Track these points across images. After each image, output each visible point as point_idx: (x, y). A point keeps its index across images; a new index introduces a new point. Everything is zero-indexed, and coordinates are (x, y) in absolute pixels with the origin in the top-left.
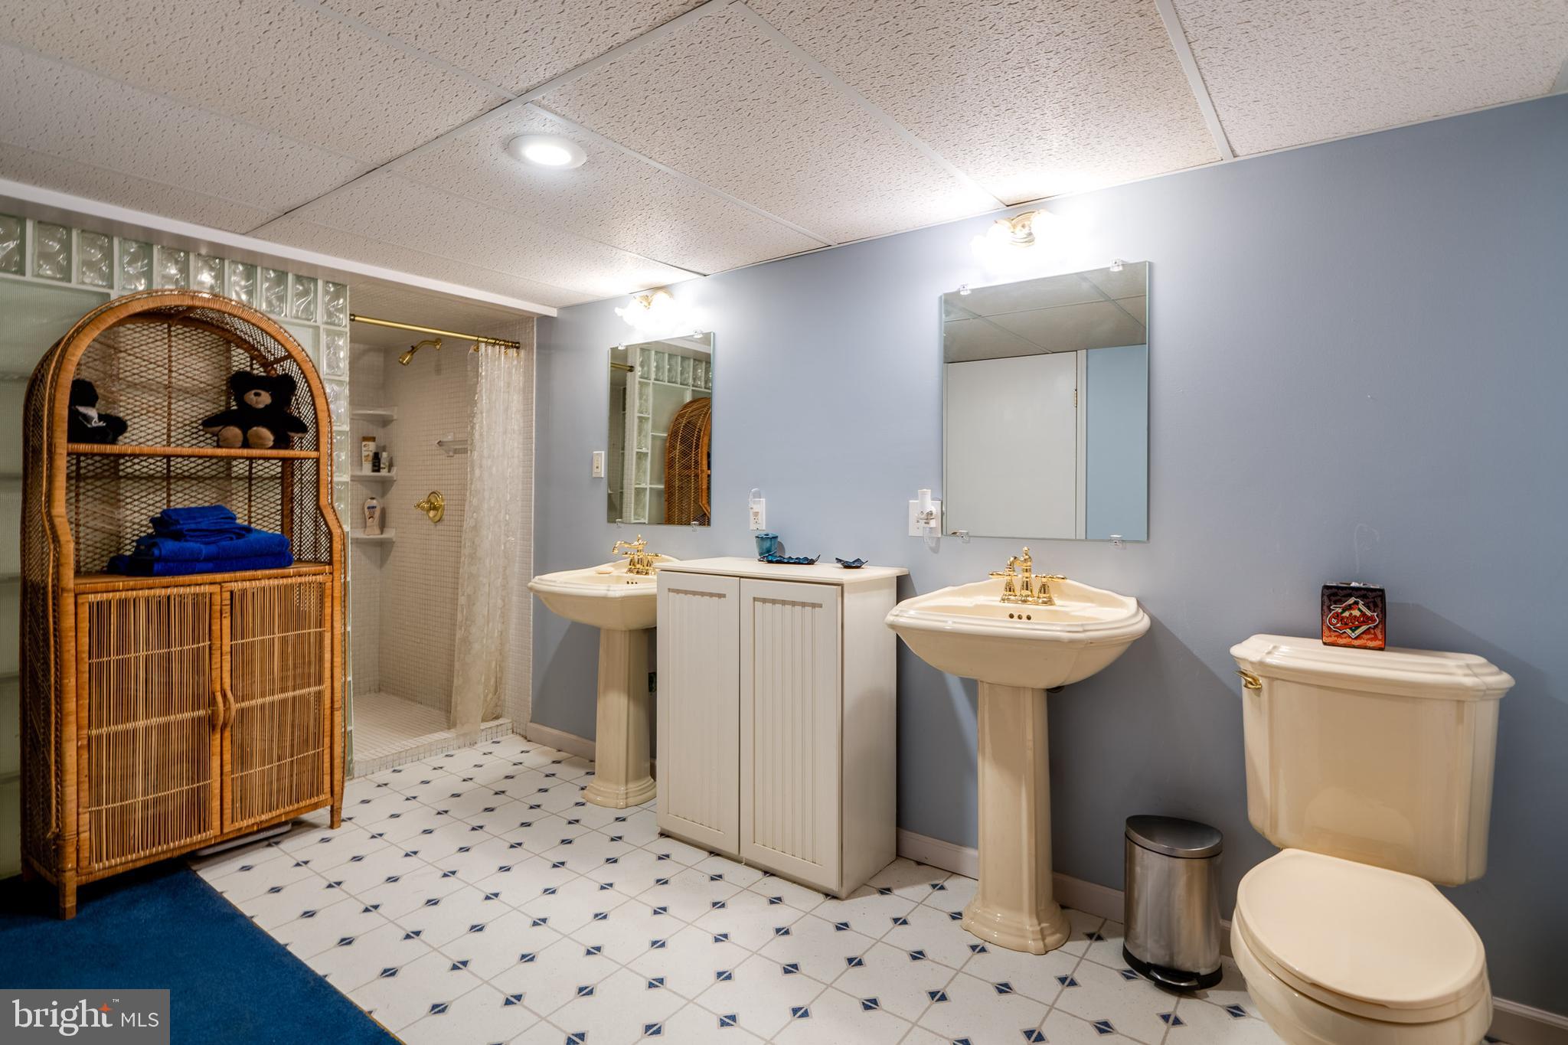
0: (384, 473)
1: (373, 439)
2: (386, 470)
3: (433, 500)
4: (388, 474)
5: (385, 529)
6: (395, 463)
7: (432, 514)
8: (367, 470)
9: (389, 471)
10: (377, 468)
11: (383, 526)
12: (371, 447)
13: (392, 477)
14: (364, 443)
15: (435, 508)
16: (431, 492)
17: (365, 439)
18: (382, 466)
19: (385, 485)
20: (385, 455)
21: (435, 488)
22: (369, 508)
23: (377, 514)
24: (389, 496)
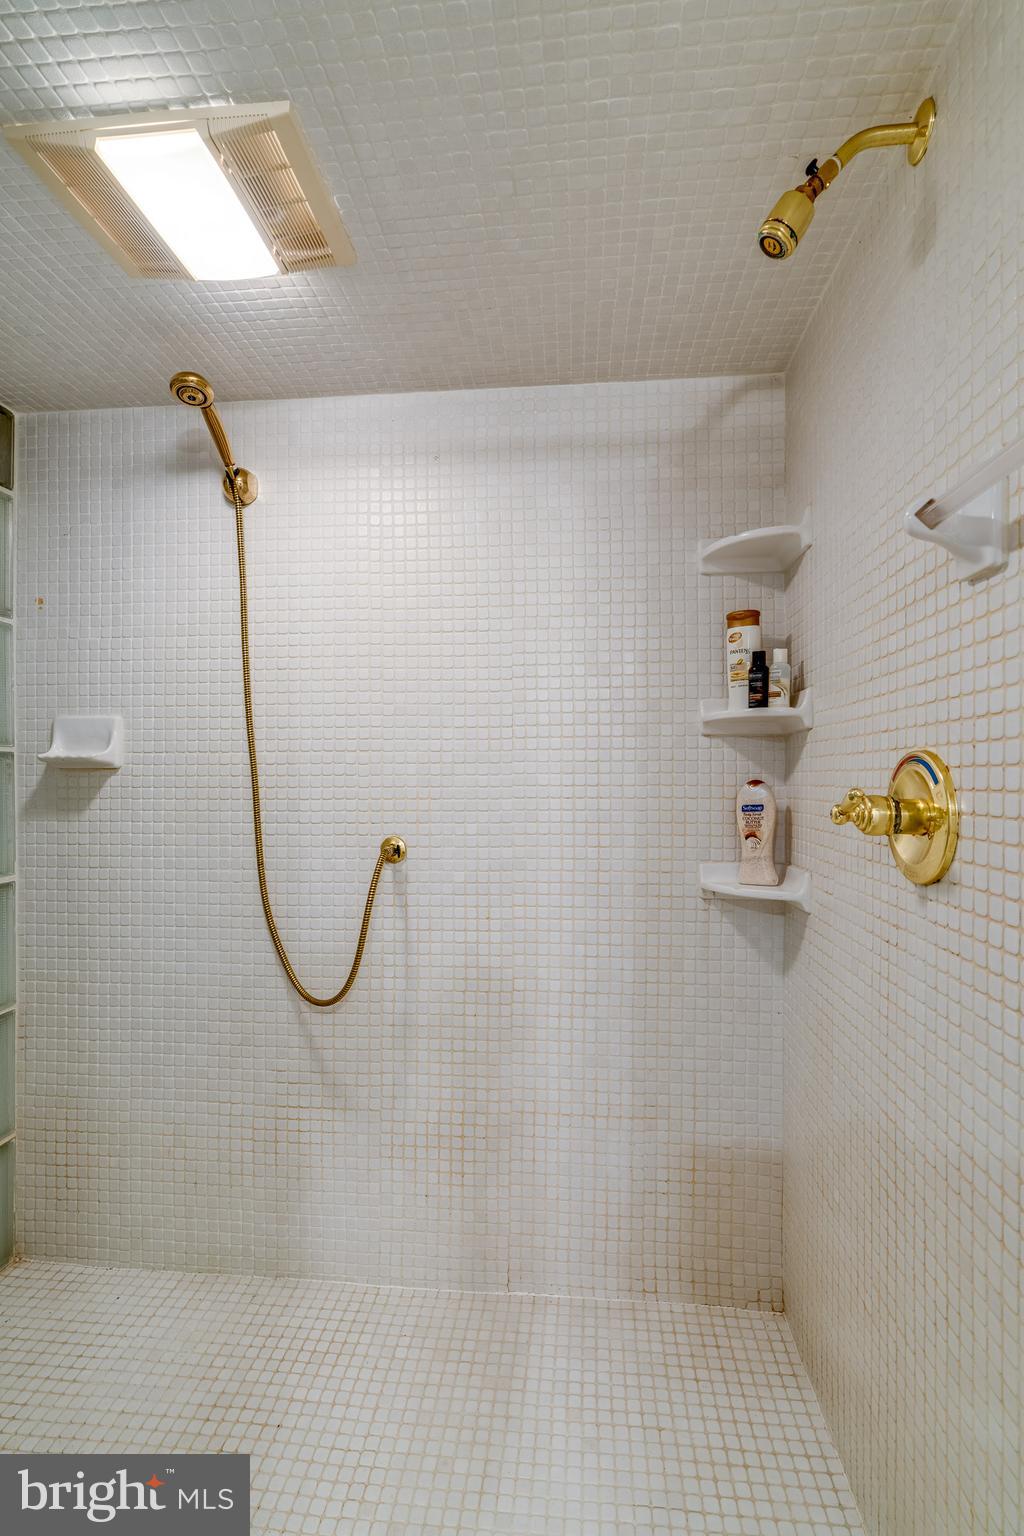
0: (778, 707)
1: (754, 617)
2: (784, 699)
3: (910, 792)
4: (791, 711)
5: (791, 869)
6: (809, 679)
7: (906, 845)
8: (736, 703)
9: (793, 702)
10: (758, 696)
11: (783, 860)
12: (748, 637)
13: (798, 719)
14: (731, 631)
15: (921, 826)
16: (902, 755)
17: (733, 619)
18: (773, 688)
19: (787, 741)
20: (779, 656)
21: (917, 743)
22: (745, 809)
23: (766, 828)
24: (798, 776)
